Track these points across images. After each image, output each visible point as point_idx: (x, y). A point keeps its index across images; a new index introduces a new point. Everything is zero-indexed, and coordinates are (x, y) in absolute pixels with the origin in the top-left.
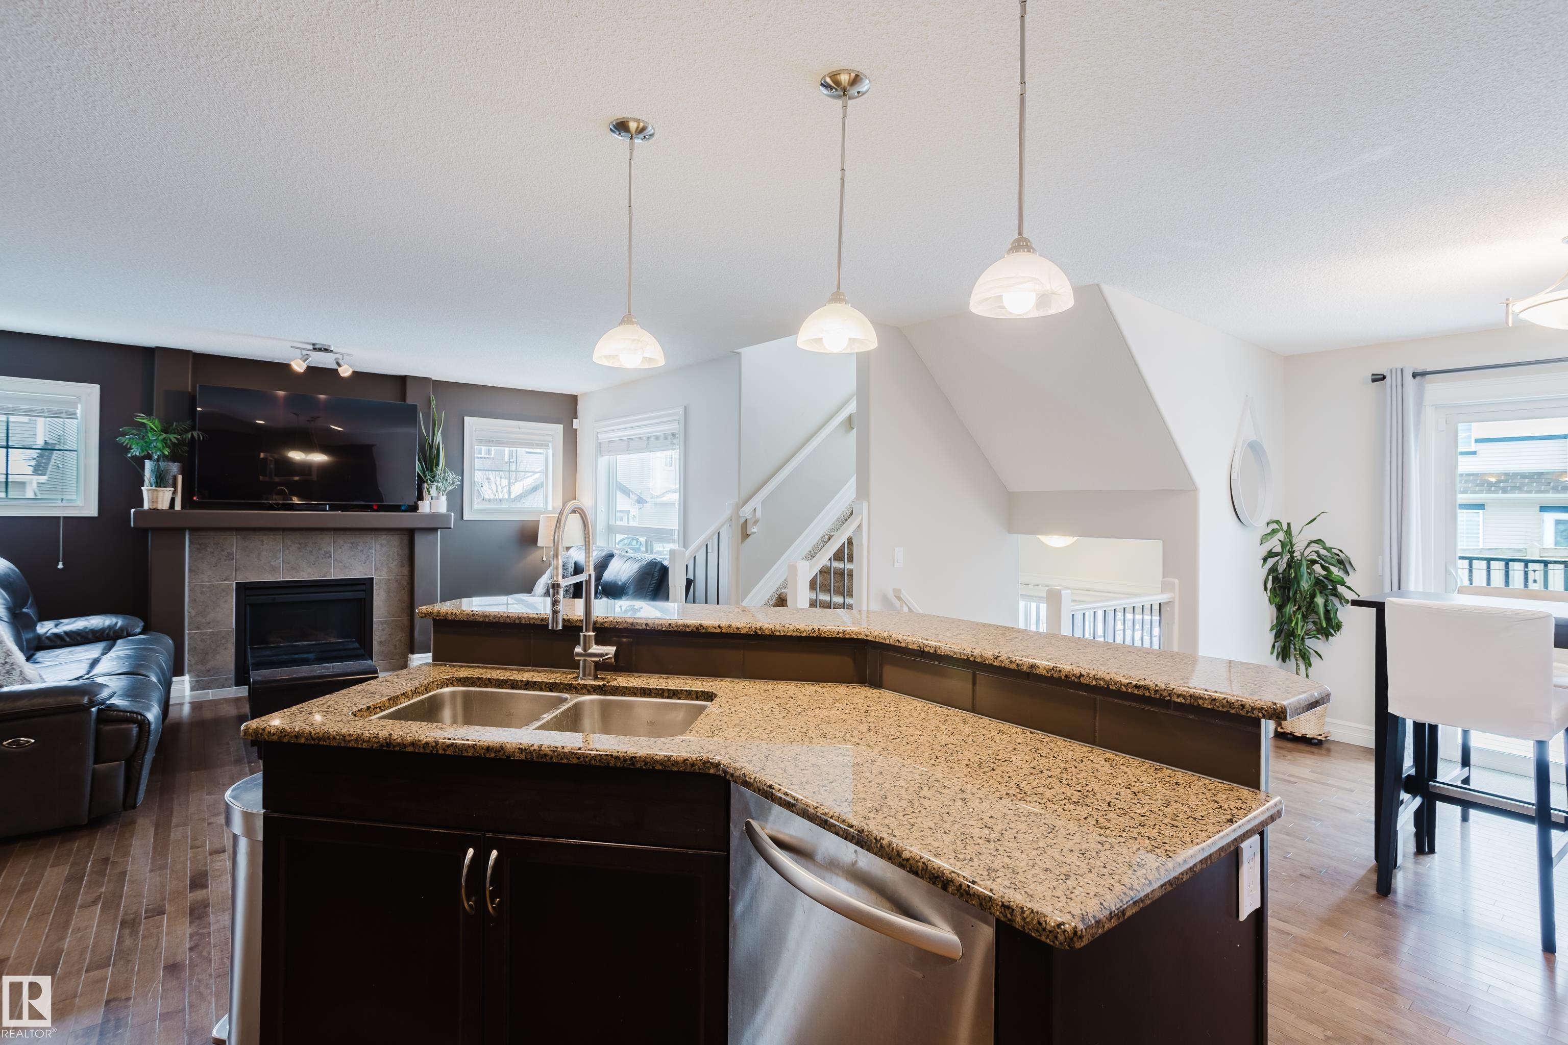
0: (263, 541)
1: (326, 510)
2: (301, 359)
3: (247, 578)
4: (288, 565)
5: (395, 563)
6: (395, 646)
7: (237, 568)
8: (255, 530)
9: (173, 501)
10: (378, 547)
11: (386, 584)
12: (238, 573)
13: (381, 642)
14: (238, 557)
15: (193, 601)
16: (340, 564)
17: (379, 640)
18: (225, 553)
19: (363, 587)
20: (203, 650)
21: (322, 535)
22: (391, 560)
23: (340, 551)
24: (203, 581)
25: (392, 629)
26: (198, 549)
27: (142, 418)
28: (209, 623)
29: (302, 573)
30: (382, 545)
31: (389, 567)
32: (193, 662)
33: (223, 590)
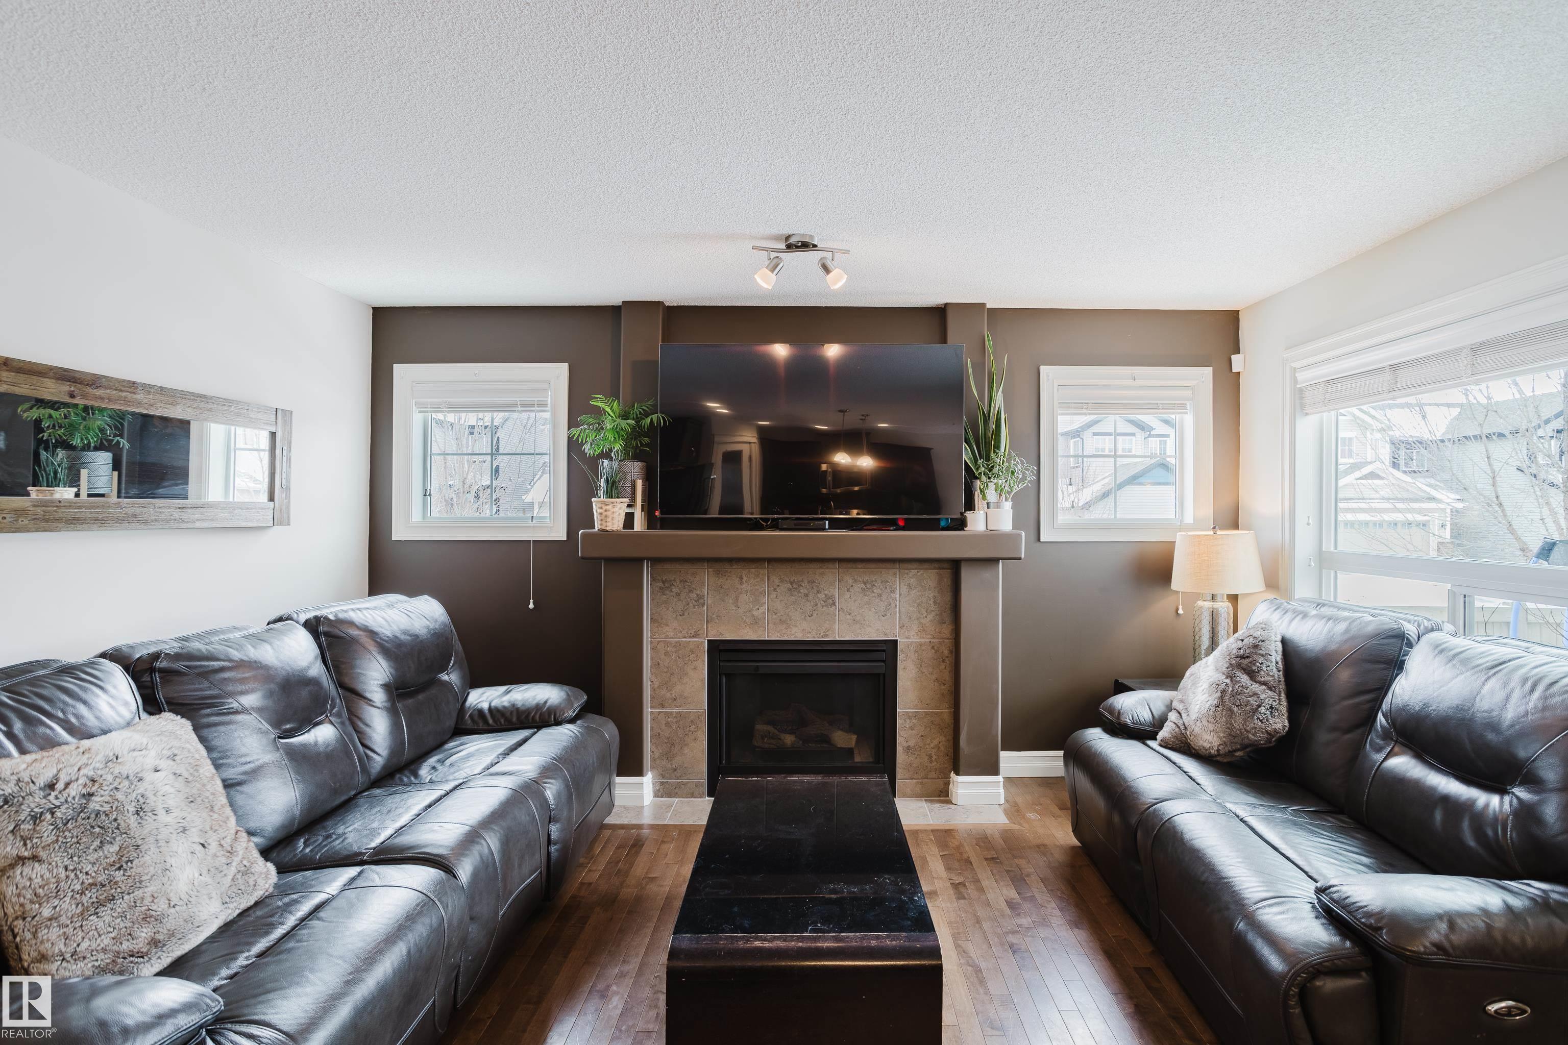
0: (741, 578)
1: (824, 529)
2: (767, 268)
3: (721, 634)
4: (775, 617)
5: (930, 617)
6: (930, 757)
7: (709, 619)
8: (731, 561)
9: (629, 518)
10: (904, 589)
11: (916, 651)
12: (709, 625)
13: (908, 748)
14: (710, 602)
15: (656, 665)
16: (848, 617)
17: (906, 745)
18: (693, 595)
19: (883, 656)
20: (668, 738)
21: (821, 568)
22: (924, 611)
23: (847, 595)
24: (667, 637)
25: (926, 727)
26: (661, 588)
27: (599, 402)
28: (675, 700)
29: (794, 630)
30: (909, 586)
31: (920, 623)
32: (657, 754)
33: (691, 651)
